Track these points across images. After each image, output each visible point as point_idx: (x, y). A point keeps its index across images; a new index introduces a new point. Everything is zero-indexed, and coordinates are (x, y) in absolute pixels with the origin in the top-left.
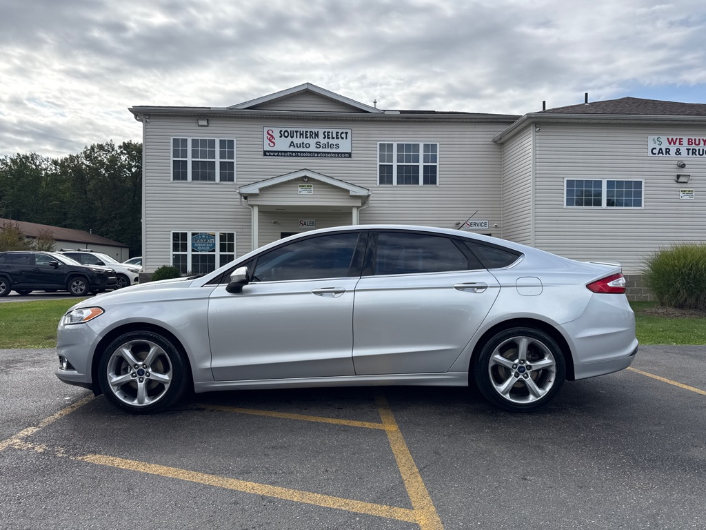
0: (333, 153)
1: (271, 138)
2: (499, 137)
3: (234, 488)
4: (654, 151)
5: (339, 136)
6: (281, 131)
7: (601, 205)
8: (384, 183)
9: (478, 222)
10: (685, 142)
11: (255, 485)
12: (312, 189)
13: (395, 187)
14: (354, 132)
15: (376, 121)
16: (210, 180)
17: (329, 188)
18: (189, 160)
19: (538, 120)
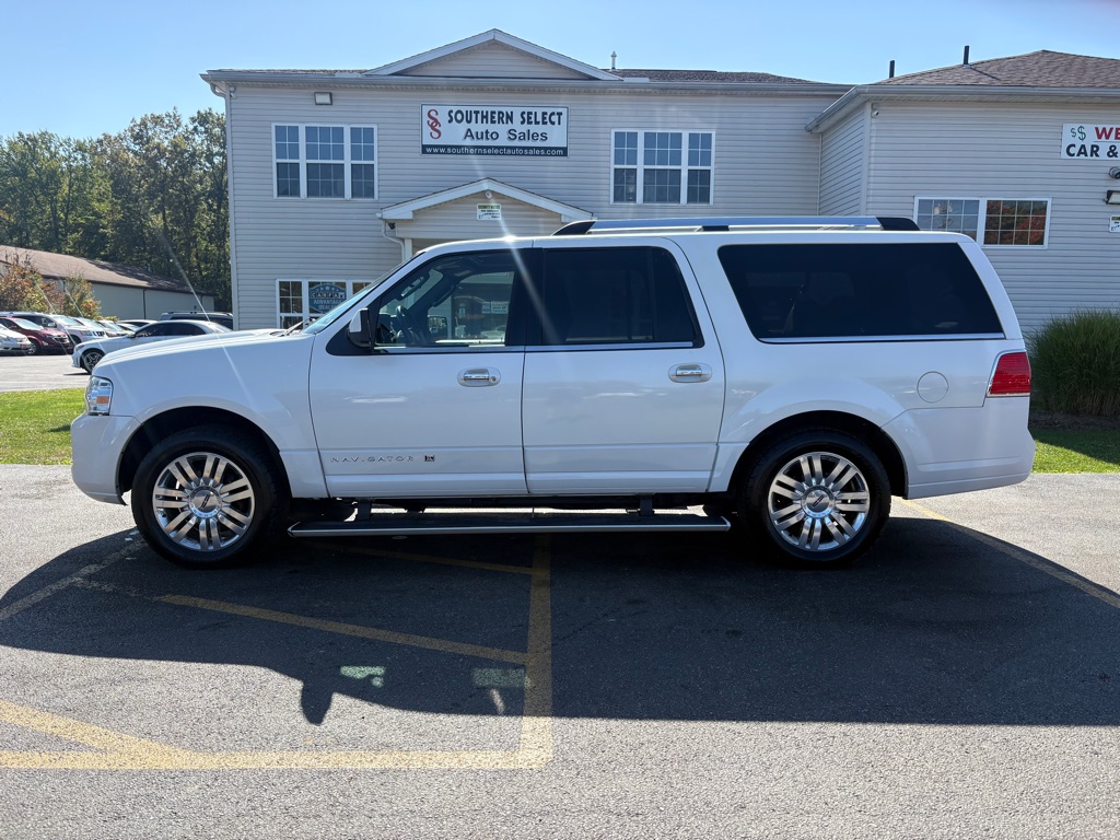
0: (537, 148)
1: (434, 124)
2: (815, 124)
4: (1072, 150)
5: (547, 120)
6: (452, 112)
8: (622, 200)
12: (500, 211)
13: (640, 207)
14: (572, 113)
15: (609, 93)
16: (336, 195)
17: (527, 209)
18: (303, 161)
19: (875, 96)
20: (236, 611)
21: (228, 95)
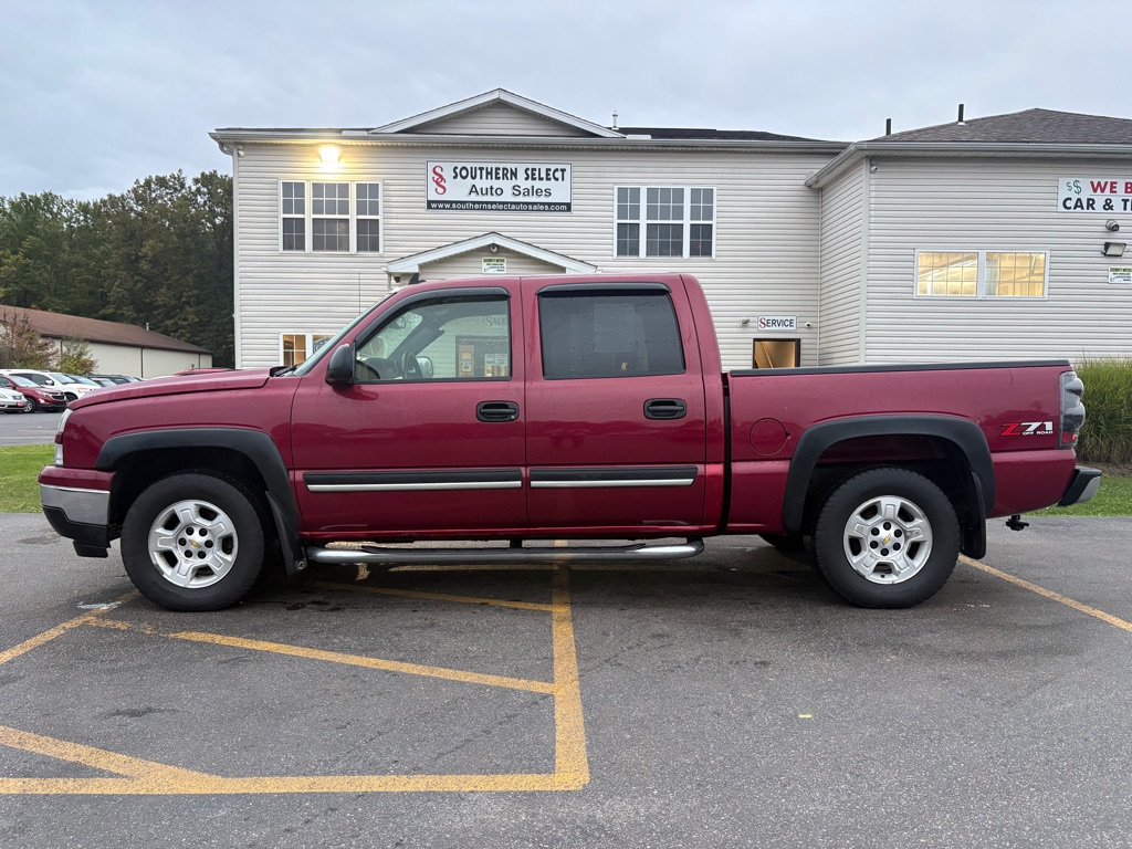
0: (541, 204)
1: (439, 181)
2: (814, 179)
4: (1068, 204)
5: (551, 176)
6: (456, 168)
7: (975, 294)
8: (625, 254)
9: (779, 319)
10: (1120, 188)
12: (505, 265)
13: (642, 260)
14: (575, 169)
15: (612, 150)
16: (341, 249)
17: (531, 264)
18: (309, 216)
19: (872, 153)
20: (254, 647)
21: (235, 153)
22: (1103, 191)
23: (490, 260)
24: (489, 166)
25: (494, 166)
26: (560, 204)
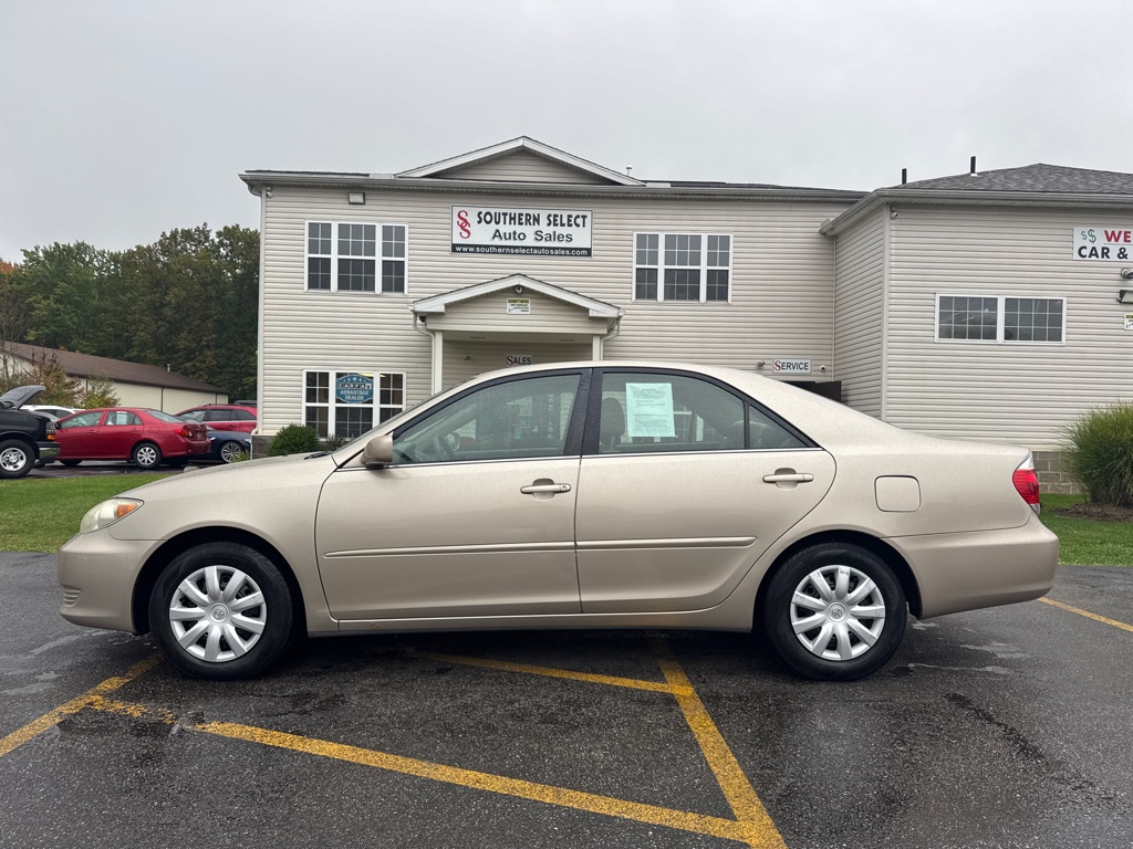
0: (562, 249)
1: (464, 224)
3: (449, 780)
4: (1083, 252)
5: (573, 223)
6: (480, 213)
7: (995, 338)
8: (643, 297)
9: (794, 362)
11: (482, 776)
12: (529, 305)
13: (661, 304)
14: (595, 215)
15: (632, 198)
16: (366, 289)
17: (556, 305)
18: (334, 257)
19: (894, 199)
20: (308, 749)
21: (264, 194)
22: (1117, 240)
23: (515, 301)
24: (513, 211)
25: (518, 212)
26: (581, 249)
